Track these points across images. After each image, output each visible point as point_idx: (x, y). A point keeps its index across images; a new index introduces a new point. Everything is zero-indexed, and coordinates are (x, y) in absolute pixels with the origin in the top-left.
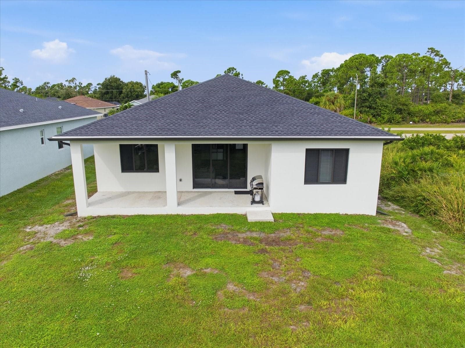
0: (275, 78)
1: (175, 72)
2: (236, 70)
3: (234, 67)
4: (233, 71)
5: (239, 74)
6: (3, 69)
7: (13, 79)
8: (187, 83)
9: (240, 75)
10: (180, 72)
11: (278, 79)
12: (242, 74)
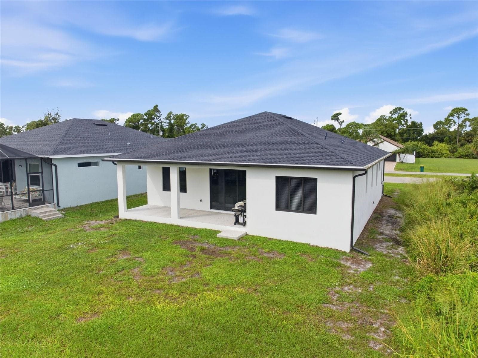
0: (447, 117)
1: (336, 114)
2: (404, 110)
3: (401, 107)
4: (400, 111)
5: (406, 114)
6: (189, 117)
7: (201, 125)
8: (351, 125)
9: (408, 115)
10: (340, 114)
11: (451, 118)
12: (410, 115)
